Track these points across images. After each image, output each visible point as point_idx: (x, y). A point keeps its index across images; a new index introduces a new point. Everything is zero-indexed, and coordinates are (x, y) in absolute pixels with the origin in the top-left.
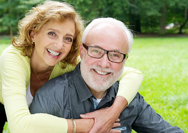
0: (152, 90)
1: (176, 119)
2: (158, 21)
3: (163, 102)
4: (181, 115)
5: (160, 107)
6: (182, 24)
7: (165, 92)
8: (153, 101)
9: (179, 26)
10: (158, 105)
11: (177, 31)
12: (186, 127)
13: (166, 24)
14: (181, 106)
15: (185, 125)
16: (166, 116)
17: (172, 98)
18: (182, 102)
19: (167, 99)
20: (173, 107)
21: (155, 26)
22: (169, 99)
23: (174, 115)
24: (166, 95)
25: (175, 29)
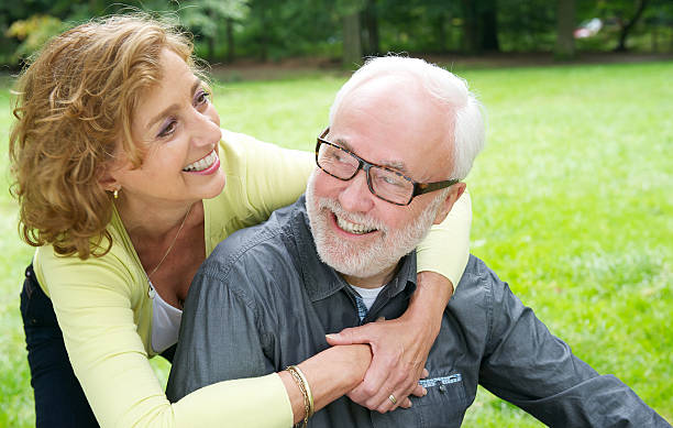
0: (536, 236)
1: (612, 329)
2: (550, 14)
3: (569, 276)
4: (625, 314)
5: (560, 290)
6: (626, 21)
7: (575, 243)
8: (540, 272)
9: (617, 28)
10: (554, 284)
11: (613, 44)
12: (640, 353)
13: (579, 23)
14: (625, 288)
15: (638, 346)
16: (580, 321)
17: (599, 263)
18: (627, 276)
19: (582, 267)
20: (603, 291)
21: (542, 30)
22: (588, 265)
23: (604, 316)
24: (578, 253)
25: (603, 36)
